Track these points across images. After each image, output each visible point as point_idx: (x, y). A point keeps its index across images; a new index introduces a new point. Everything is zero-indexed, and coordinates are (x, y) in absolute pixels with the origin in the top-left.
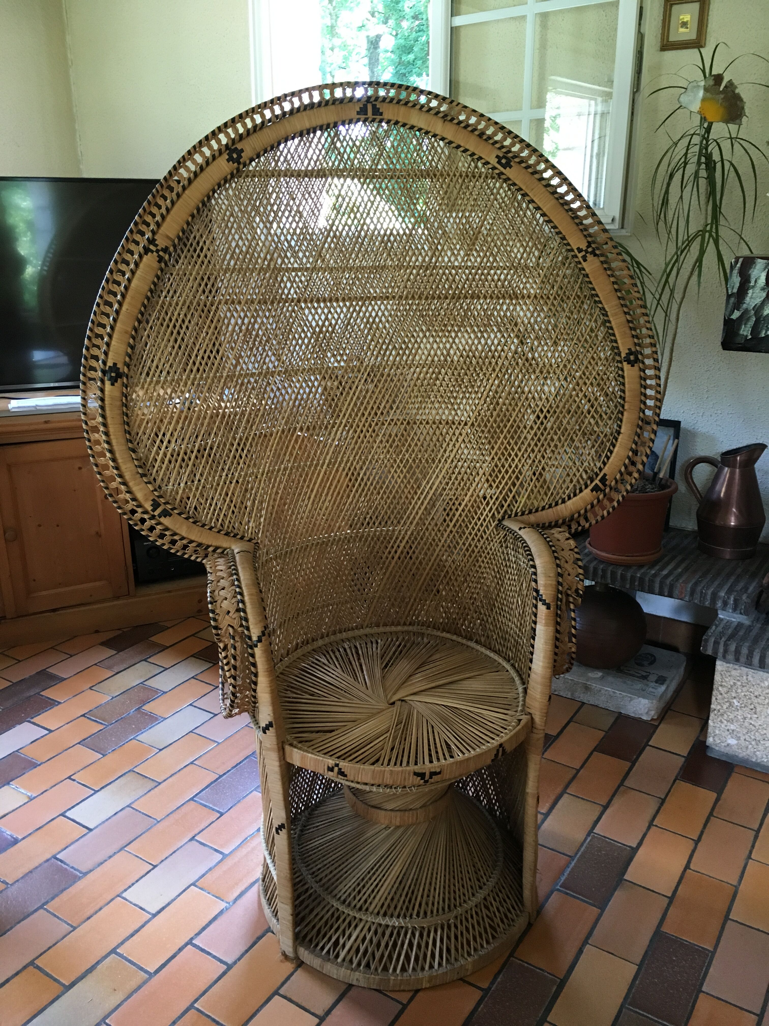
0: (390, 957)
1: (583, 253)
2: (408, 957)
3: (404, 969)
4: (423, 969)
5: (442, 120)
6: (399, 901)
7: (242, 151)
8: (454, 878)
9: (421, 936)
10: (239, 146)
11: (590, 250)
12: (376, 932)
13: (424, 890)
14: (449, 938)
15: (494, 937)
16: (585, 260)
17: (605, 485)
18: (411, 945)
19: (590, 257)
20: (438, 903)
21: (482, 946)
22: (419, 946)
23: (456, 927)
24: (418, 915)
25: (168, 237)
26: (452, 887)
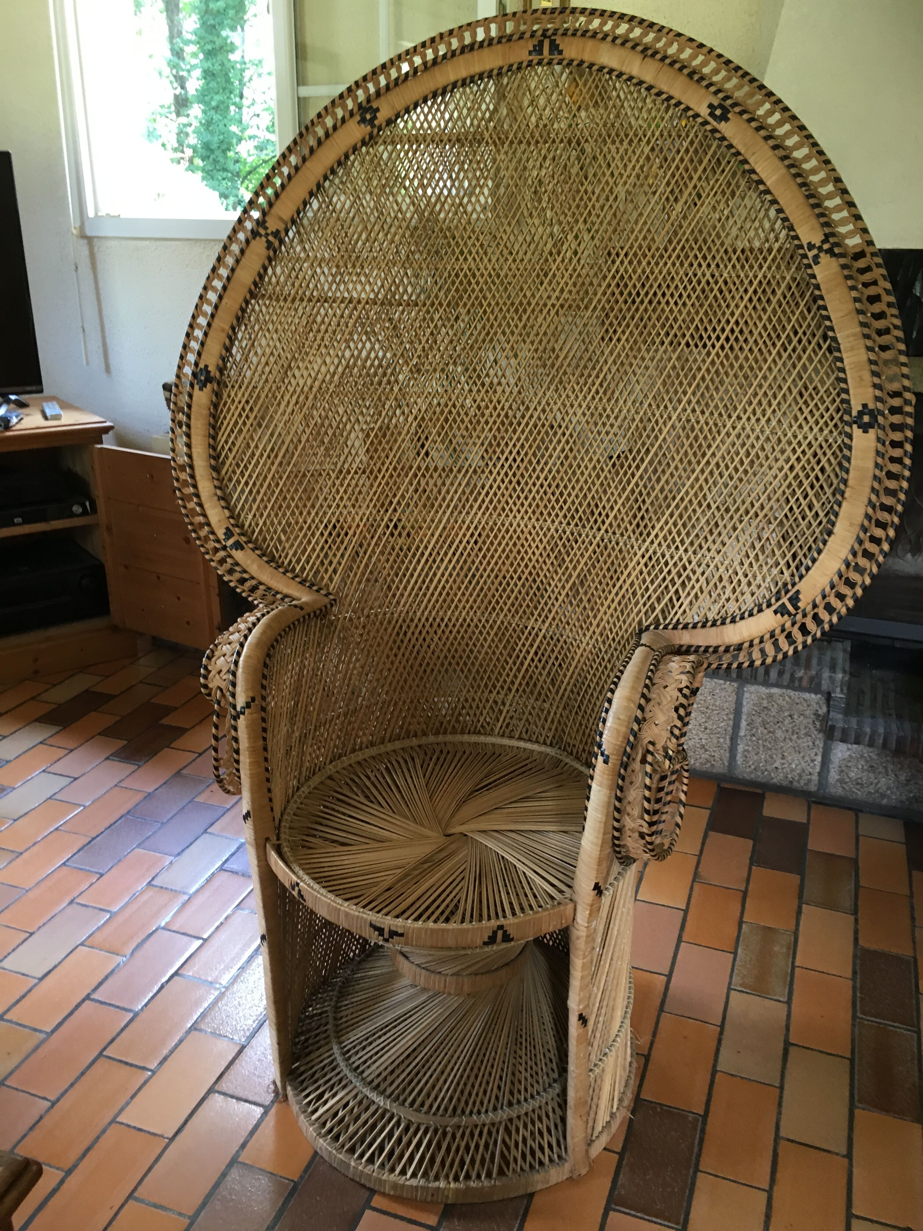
0: (362, 1140)
1: (815, 252)
2: (381, 1148)
3: (371, 1160)
4: (392, 1170)
5: (639, 57)
6: (398, 1076)
7: (378, 110)
8: (476, 1077)
9: (407, 1129)
10: (375, 105)
11: (826, 246)
12: (360, 1103)
13: (431, 1076)
14: (439, 1146)
15: (501, 1172)
16: (817, 263)
17: (797, 608)
18: (390, 1135)
19: (824, 258)
20: (443, 1099)
21: (479, 1176)
22: (400, 1140)
23: (454, 1137)
24: (412, 1104)
25: (281, 219)
26: (469, 1087)
